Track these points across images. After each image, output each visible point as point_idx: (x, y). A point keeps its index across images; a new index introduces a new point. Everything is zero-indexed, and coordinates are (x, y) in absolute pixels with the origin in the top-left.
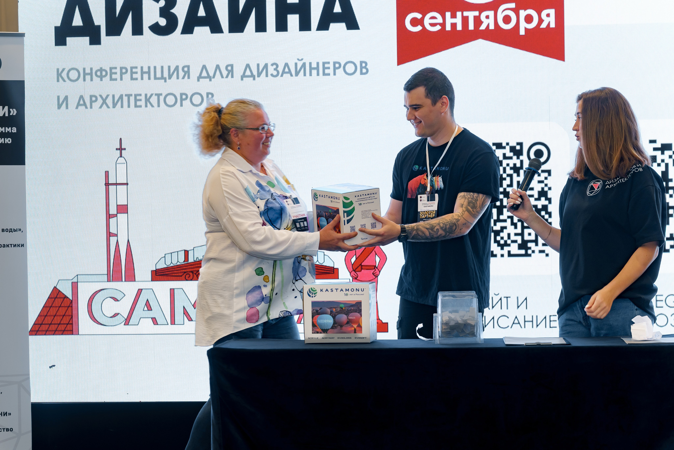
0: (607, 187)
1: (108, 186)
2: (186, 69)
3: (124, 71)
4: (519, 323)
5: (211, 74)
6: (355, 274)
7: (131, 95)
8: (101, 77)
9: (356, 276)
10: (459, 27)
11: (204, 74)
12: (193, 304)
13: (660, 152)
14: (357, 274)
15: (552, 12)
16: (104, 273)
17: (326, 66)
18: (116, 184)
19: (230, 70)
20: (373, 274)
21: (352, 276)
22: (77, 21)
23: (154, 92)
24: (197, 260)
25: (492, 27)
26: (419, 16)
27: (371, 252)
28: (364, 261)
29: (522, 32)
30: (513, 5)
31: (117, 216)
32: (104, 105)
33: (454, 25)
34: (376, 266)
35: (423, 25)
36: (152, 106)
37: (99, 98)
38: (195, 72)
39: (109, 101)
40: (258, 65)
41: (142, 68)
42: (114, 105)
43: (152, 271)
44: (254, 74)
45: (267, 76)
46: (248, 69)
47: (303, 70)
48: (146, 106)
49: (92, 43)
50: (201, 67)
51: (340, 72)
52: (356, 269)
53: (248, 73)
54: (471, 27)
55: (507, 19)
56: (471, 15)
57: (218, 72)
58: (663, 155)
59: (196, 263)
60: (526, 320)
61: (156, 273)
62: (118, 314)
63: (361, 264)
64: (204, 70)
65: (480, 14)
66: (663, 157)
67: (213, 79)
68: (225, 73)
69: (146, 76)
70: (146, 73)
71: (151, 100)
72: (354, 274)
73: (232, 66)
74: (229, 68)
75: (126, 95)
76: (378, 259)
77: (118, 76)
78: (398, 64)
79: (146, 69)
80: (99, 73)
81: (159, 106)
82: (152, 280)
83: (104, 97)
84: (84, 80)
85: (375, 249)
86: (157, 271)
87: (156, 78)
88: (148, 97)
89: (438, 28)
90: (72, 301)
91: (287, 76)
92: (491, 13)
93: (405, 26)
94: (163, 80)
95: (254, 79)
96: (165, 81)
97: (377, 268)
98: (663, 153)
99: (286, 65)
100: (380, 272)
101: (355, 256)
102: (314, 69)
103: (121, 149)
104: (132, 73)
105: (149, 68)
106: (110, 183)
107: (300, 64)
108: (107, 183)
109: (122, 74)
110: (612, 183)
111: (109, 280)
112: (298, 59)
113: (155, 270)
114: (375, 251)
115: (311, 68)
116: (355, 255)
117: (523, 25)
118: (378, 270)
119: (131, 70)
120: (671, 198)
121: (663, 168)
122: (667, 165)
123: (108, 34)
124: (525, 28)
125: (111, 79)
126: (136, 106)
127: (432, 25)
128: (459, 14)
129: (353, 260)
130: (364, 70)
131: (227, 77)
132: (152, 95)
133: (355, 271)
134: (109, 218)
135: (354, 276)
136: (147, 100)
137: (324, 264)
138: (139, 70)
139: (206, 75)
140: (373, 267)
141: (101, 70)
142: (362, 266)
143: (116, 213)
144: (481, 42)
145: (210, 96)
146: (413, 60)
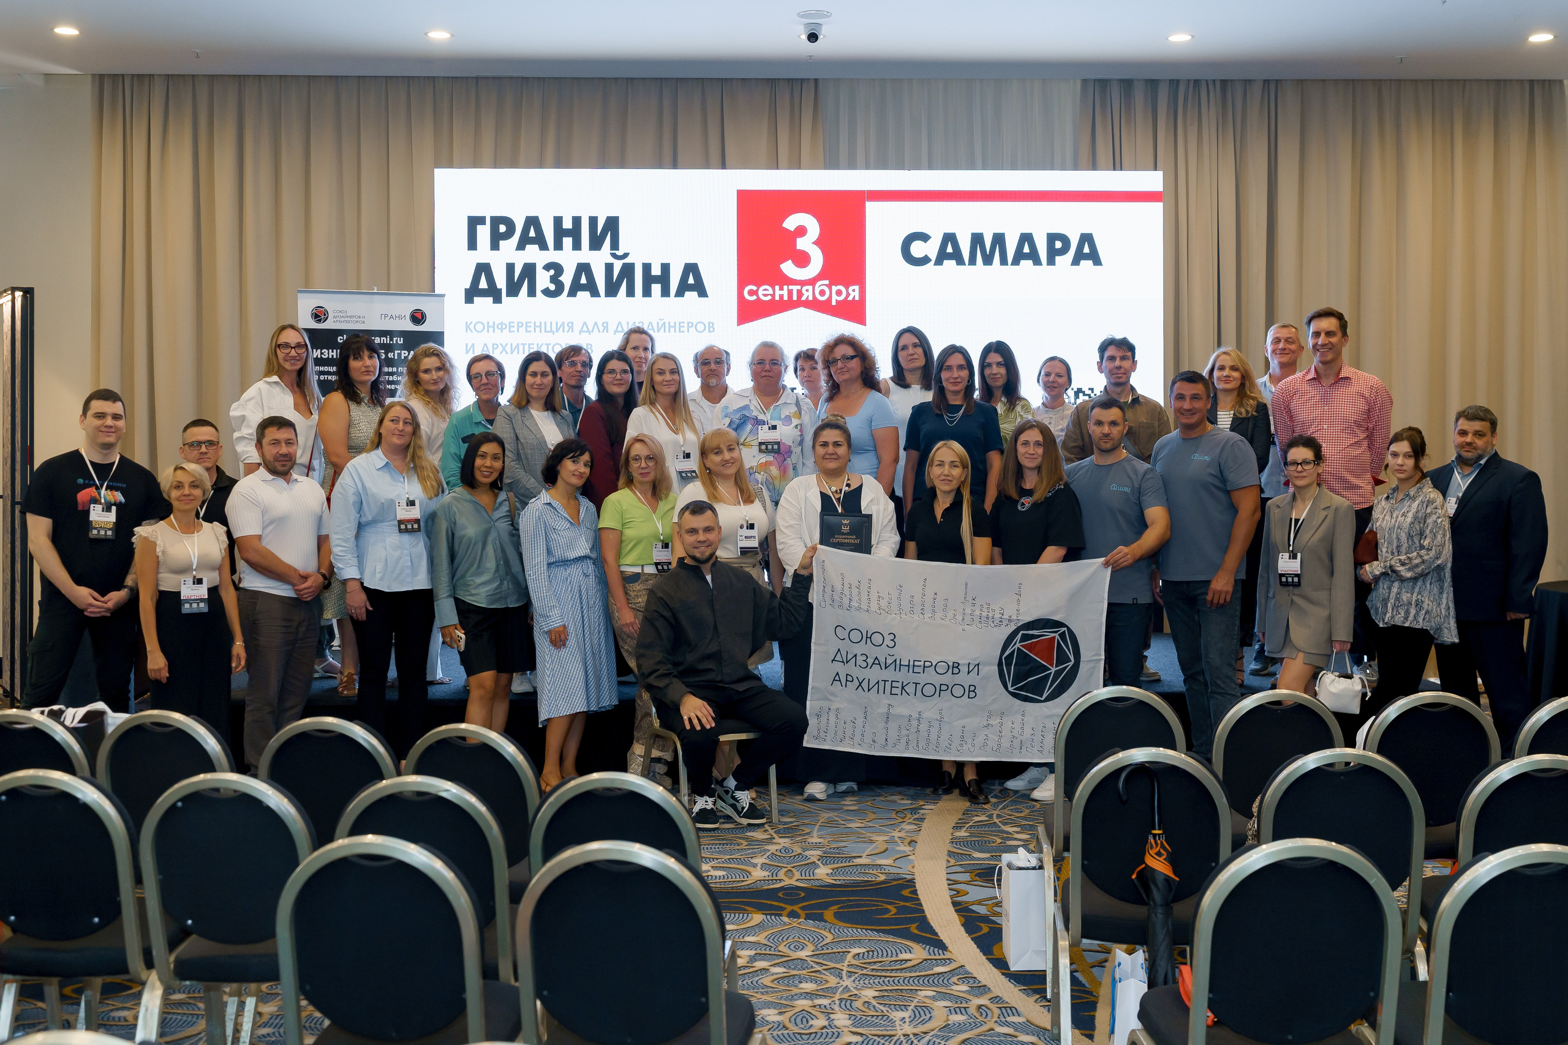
2: (570, 325)
3: (520, 325)
5: (591, 329)
10: (786, 298)
11: (585, 329)
15: (857, 288)
17: (682, 325)
22: (483, 284)
23: (545, 342)
25: (811, 298)
26: (755, 288)
29: (834, 303)
30: (827, 282)
32: (504, 352)
33: (781, 296)
35: (757, 295)
37: (500, 346)
38: (577, 328)
39: (508, 349)
41: (535, 323)
42: (513, 352)
47: (663, 327)
49: (495, 302)
50: (583, 323)
51: (692, 330)
54: (795, 298)
55: (822, 293)
56: (795, 288)
57: (596, 327)
64: (585, 326)
65: (802, 288)
67: (592, 333)
68: (601, 328)
69: (538, 329)
70: (538, 327)
73: (607, 323)
74: (605, 325)
75: (521, 344)
77: (515, 329)
79: (538, 324)
80: (500, 326)
83: (504, 345)
84: (489, 332)
87: (546, 331)
89: (769, 298)
92: (810, 288)
93: (744, 296)
94: (552, 333)
96: (554, 334)
102: (672, 327)
104: (527, 327)
105: (541, 323)
109: (518, 327)
115: (670, 327)
119: (526, 324)
123: (508, 295)
124: (836, 300)
127: (765, 295)
128: (785, 287)
130: (711, 329)
131: (603, 331)
138: (532, 325)
139: (586, 330)
141: (502, 323)
144: (802, 310)
145: (589, 346)
146: (750, 322)
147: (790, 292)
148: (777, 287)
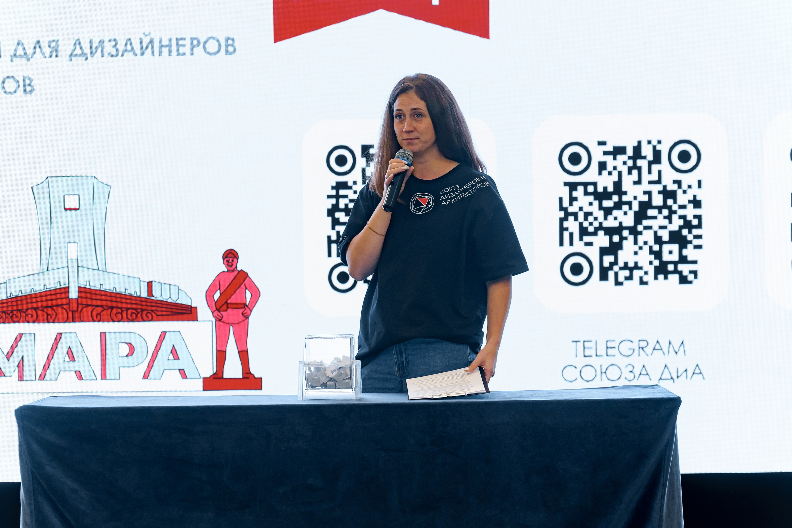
0: (443, 204)
5: (30, 53)
6: (219, 314)
9: (219, 316)
11: (20, 52)
12: (6, 354)
13: (611, 157)
14: (221, 314)
17: (181, 42)
19: (55, 48)
20: (243, 314)
21: (215, 317)
24: (12, 297)
27: (240, 286)
28: (230, 297)
29: (435, 1)
34: (246, 303)
38: (7, 50)
40: (91, 41)
44: (86, 53)
45: (103, 55)
46: (78, 46)
47: (150, 47)
50: (16, 42)
51: (199, 50)
52: (220, 307)
53: (78, 51)
57: (38, 48)
58: (615, 161)
59: (10, 300)
63: (226, 302)
64: (20, 46)
66: (615, 163)
67: (31, 59)
68: (47, 51)
72: (218, 315)
73: (57, 42)
74: (53, 45)
76: (248, 295)
78: (275, 42)
85: (245, 282)
91: (129, 56)
95: (86, 59)
97: (247, 306)
98: (615, 158)
99: (129, 41)
100: (251, 311)
101: (219, 291)
102: (165, 46)
107: (146, 40)
110: (448, 199)
112: (144, 34)
114: (245, 285)
115: (161, 46)
116: (219, 289)
118: (249, 309)
120: (625, 216)
121: (615, 177)
122: (620, 174)
129: (217, 296)
130: (231, 49)
131: (50, 56)
133: (219, 310)
135: (218, 317)
137: (179, 302)
139: (22, 53)
140: (243, 306)
142: (228, 304)
144: (381, 13)
145: (28, 81)
146: (295, 36)
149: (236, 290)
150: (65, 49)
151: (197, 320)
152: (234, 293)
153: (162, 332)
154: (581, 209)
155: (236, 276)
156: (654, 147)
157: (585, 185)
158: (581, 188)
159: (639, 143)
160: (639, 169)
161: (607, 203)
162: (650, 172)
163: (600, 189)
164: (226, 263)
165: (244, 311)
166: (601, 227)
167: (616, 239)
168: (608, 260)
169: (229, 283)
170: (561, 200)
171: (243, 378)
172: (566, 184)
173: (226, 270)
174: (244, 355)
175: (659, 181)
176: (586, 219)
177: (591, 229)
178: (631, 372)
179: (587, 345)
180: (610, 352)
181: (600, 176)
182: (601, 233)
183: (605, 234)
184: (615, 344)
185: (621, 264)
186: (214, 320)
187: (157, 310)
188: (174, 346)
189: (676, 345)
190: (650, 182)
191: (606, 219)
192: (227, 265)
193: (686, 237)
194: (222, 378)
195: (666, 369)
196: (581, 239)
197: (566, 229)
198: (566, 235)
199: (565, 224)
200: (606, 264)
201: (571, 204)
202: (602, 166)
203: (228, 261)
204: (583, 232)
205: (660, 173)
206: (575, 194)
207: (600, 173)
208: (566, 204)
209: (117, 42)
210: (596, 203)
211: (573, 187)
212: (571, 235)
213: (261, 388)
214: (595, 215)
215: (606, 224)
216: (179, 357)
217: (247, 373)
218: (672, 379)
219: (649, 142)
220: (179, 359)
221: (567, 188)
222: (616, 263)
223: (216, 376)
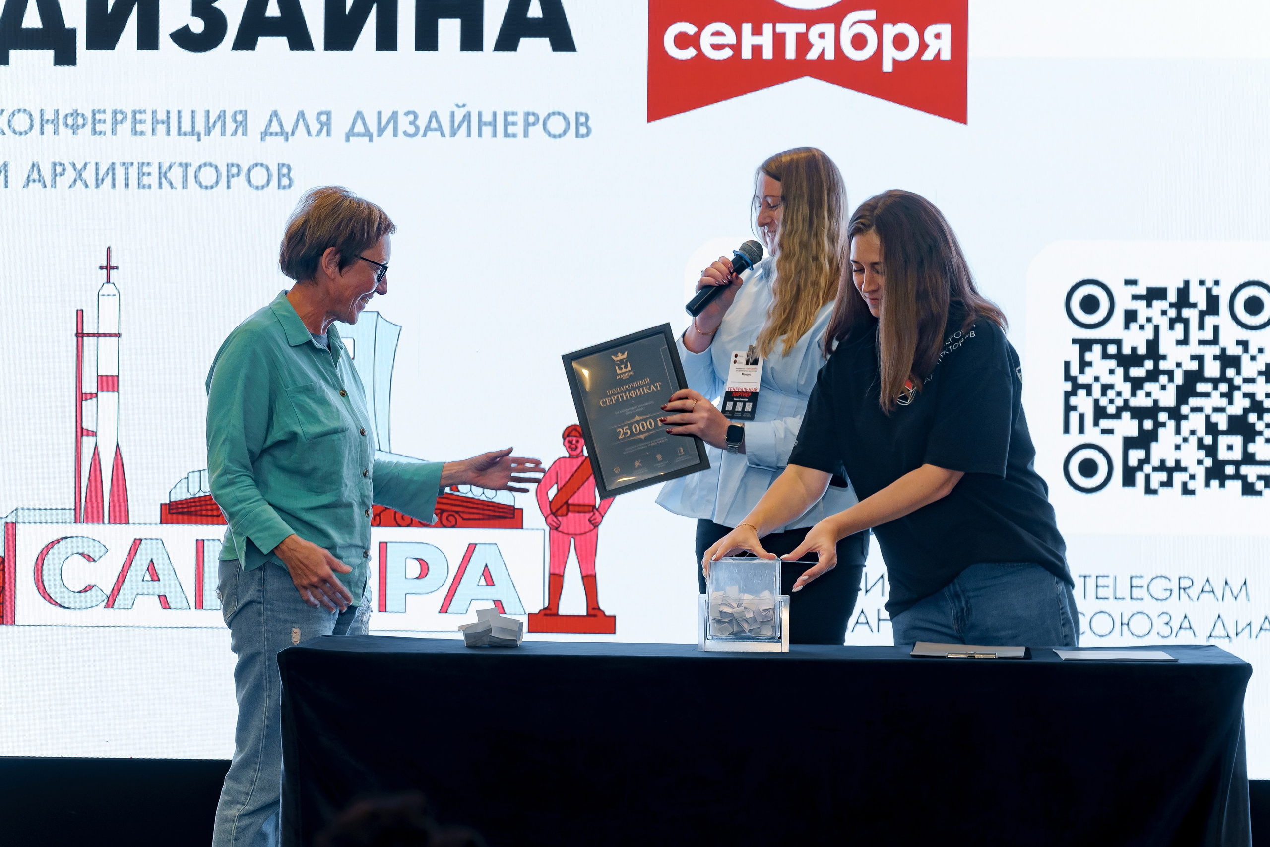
1: (82, 338)
2: (239, 117)
3: (119, 117)
4: (867, 623)
5: (288, 129)
6: (556, 520)
7: (132, 164)
8: (75, 128)
9: (555, 522)
10: (768, 54)
11: (275, 128)
13: (1144, 303)
14: (559, 520)
15: (945, 29)
16: (69, 507)
17: (511, 118)
18: (98, 335)
19: (326, 123)
20: (590, 521)
21: (549, 525)
22: (32, 19)
23: (177, 160)
25: (830, 55)
26: (690, 29)
27: (588, 479)
28: (572, 496)
29: (888, 67)
30: (871, 15)
31: (96, 397)
32: (79, 183)
33: (757, 50)
34: (595, 505)
35: (698, 47)
36: (172, 186)
37: (70, 169)
38: (256, 125)
39: (89, 175)
40: (379, 114)
41: (154, 112)
42: (99, 183)
43: (162, 505)
44: (371, 131)
45: (395, 134)
46: (359, 121)
47: (465, 125)
48: (160, 186)
49: (58, 61)
50: (270, 113)
51: (536, 131)
52: (557, 510)
53: (359, 128)
54: (791, 53)
55: (859, 41)
56: (791, 30)
57: (301, 123)
58: (1149, 309)
60: (881, 618)
61: (169, 509)
62: (93, 586)
63: (566, 503)
64: (275, 119)
65: (808, 29)
66: (1149, 312)
67: (290, 138)
68: (315, 127)
69: (161, 128)
70: (161, 122)
71: (170, 175)
72: (553, 521)
73: (329, 114)
74: (324, 118)
75: (122, 164)
77: (107, 127)
78: (649, 121)
79: (161, 116)
80: (70, 121)
81: (185, 186)
82: (162, 522)
83: (79, 167)
84: (42, 133)
86: (172, 505)
87: (180, 133)
88: (164, 170)
89: (727, 53)
90: (4, 559)
91: (434, 136)
92: (829, 29)
93: (664, 48)
94: (195, 138)
95: (371, 140)
96: (199, 139)
97: (597, 509)
98: (1149, 305)
99: (434, 115)
100: (603, 517)
102: (487, 123)
103: (108, 268)
104: (135, 122)
105: (168, 113)
106: (85, 332)
107: (459, 115)
108: (80, 331)
109: (115, 123)
111: (77, 520)
112: (457, 105)
113: (168, 502)
115: (481, 123)
116: (557, 483)
117: (890, 55)
118: (600, 513)
119: (134, 116)
120: (1163, 391)
121: (1149, 334)
122: (1157, 328)
123: (92, 44)
124: (894, 60)
125: (94, 132)
126: (140, 185)
127: (717, 47)
128: (767, 28)
129: (552, 493)
130: (583, 130)
131: (318, 134)
132: (172, 165)
133: (555, 514)
134: (82, 400)
135: (553, 524)
136: (163, 175)
137: (496, 500)
138: (148, 117)
139: (278, 130)
140: (591, 508)
141: (75, 114)
142: (568, 505)
143: (95, 391)
144: (807, 82)
145: (285, 171)
146: (678, 113)
147: (779, 40)
148: (747, 28)
149: (581, 485)
150: (341, 125)
151: (522, 528)
152: (579, 489)
153: (470, 544)
154: (1097, 379)
155: (582, 464)
156: (1209, 290)
157: (1104, 343)
158: (1097, 348)
159: (1187, 283)
160: (1186, 322)
161: (1136, 372)
162: (1201, 327)
163: (1126, 351)
164: (568, 445)
165: (593, 516)
166: (1126, 407)
167: (1148, 425)
168: (1136, 455)
169: (570, 475)
170: (1067, 365)
171: (588, 615)
172: (1075, 341)
173: (567, 455)
174: (590, 582)
175: (1215, 341)
176: (1104, 394)
177: (1111, 410)
178: (1167, 624)
179: (1101, 581)
180: (1136, 593)
181: (1127, 331)
182: (1126, 415)
183: (1132, 417)
184: (1144, 582)
185: (1155, 462)
186: (547, 529)
187: (463, 512)
188: (486, 566)
189: (1236, 585)
190: (1202, 342)
191: (1133, 394)
192: (569, 447)
193: (1253, 425)
194: (557, 615)
195: (1219, 621)
196: (1096, 424)
197: (1074, 408)
198: (1074, 417)
199: (1073, 401)
200: (1133, 462)
201: (1082, 371)
202: (1130, 316)
203: (570, 442)
204: (1100, 413)
205: (1216, 329)
206: (1088, 357)
207: (1127, 327)
208: (1074, 370)
209: (416, 116)
210: (1120, 371)
211: (1085, 345)
212: (1082, 417)
213: (614, 632)
214: (1118, 388)
215: (1134, 403)
216: (493, 582)
217: (594, 609)
218: (1228, 636)
219: (1202, 283)
220: (494, 585)
221: (1077, 347)
222: (1147, 460)
223: (548, 612)
